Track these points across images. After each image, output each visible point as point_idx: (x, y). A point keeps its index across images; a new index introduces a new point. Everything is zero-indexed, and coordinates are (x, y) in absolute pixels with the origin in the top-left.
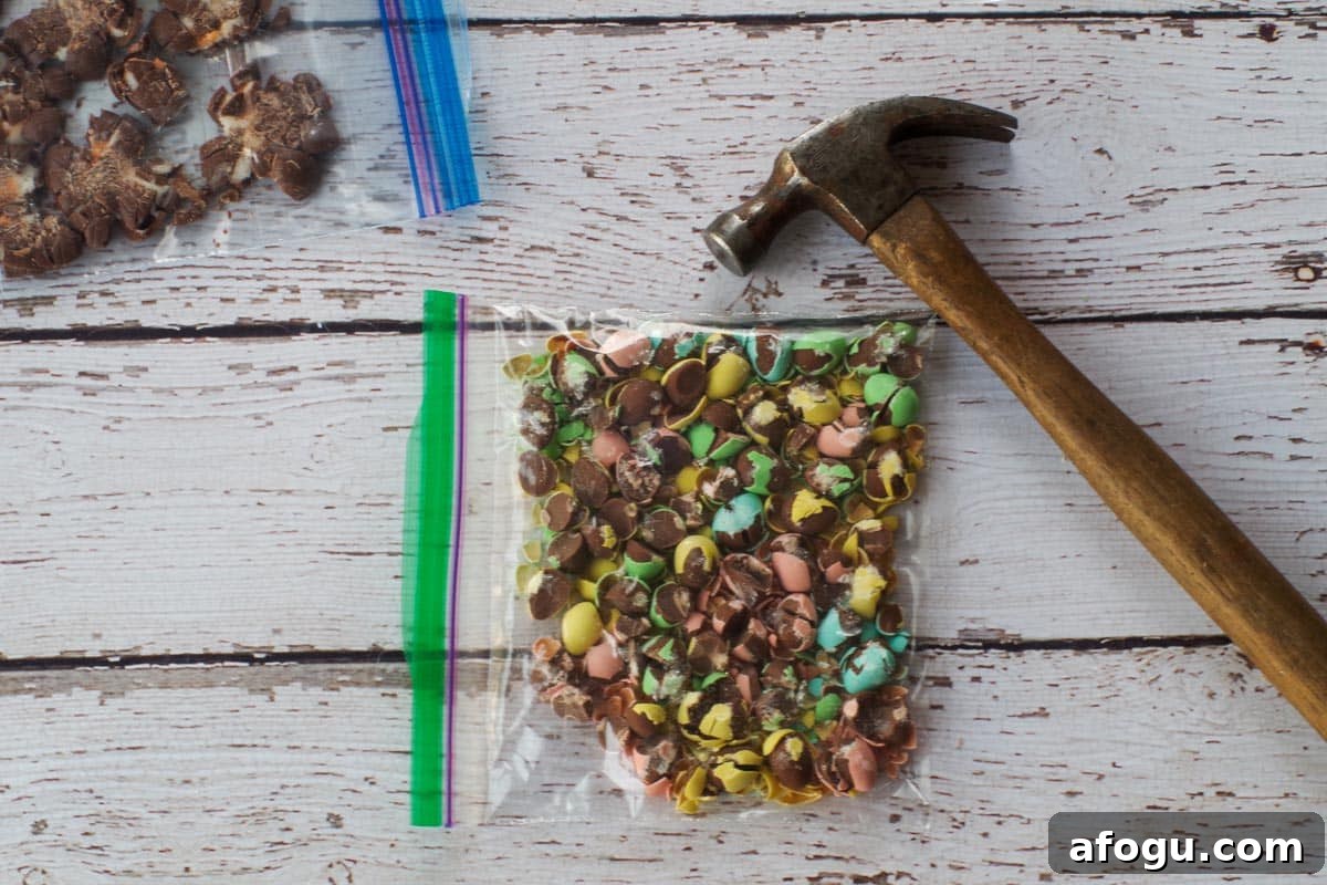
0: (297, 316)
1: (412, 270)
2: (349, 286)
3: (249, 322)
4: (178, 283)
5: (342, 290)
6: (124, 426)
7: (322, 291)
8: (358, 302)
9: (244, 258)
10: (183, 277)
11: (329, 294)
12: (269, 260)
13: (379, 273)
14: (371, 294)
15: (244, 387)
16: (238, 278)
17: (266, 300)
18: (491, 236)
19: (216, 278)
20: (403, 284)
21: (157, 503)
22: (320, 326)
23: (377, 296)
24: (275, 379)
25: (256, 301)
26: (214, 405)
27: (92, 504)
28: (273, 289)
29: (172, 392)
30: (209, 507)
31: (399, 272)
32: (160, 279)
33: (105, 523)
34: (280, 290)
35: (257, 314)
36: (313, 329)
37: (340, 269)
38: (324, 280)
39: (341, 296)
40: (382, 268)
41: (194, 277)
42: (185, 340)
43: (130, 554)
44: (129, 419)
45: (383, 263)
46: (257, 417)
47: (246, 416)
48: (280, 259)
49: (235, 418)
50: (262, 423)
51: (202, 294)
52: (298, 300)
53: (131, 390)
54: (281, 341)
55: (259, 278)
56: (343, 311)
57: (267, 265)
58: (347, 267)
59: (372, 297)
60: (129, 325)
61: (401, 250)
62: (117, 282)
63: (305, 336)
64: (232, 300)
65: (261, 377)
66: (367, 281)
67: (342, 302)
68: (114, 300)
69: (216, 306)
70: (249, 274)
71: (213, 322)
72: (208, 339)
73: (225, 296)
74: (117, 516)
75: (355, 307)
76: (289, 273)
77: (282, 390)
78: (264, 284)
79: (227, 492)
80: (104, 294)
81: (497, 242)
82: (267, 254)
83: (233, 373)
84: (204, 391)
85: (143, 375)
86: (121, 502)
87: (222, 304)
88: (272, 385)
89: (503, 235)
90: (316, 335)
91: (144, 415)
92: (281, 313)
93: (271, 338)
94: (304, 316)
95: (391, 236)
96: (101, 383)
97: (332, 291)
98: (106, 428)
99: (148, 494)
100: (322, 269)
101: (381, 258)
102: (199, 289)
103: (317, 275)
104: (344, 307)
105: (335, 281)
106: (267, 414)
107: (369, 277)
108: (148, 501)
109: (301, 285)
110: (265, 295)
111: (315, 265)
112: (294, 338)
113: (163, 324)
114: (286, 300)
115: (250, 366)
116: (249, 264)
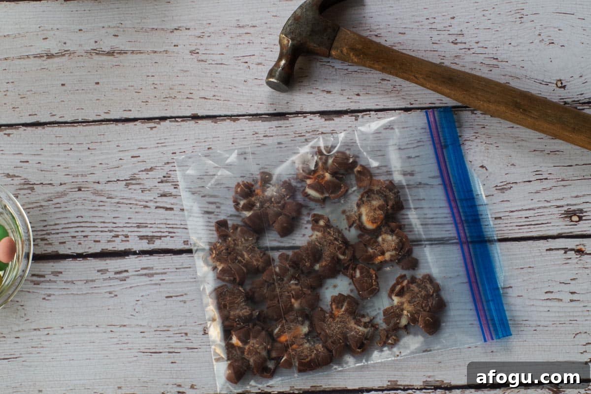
0: (127, 248)
1: (178, 226)
2: (151, 234)
3: (106, 251)
4: (76, 234)
5: (147, 236)
6: (52, 298)
7: (138, 236)
8: (154, 241)
9: (104, 222)
10: (77, 232)
11: (142, 238)
12: (115, 223)
13: (164, 228)
14: (160, 238)
15: (104, 280)
16: (102, 232)
17: (114, 241)
18: (213, 211)
19: (91, 232)
20: (174, 233)
21: (67, 331)
22: (138, 252)
23: (162, 238)
24: (118, 276)
25: (109, 241)
26: (92, 288)
27: (38, 332)
28: (117, 236)
29: (72, 282)
30: (89, 333)
31: (173, 228)
32: (67, 233)
33: (44, 341)
34: (120, 236)
35: (110, 247)
36: (134, 253)
37: (146, 227)
38: (139, 232)
39: (147, 239)
40: (164, 226)
41: (82, 231)
42: (78, 259)
43: (55, 354)
44: (54, 295)
45: (165, 224)
46: (110, 293)
47: (106, 292)
48: (120, 223)
49: (101, 293)
50: (112, 295)
51: (86, 239)
52: (128, 241)
53: (55, 282)
54: (120, 259)
55: (111, 231)
56: (147, 245)
57: (114, 225)
58: (149, 226)
59: (160, 239)
60: (54, 253)
61: (173, 218)
62: (48, 234)
63: (131, 256)
64: (99, 241)
65: (112, 275)
66: (158, 232)
67: (147, 241)
68: (48, 242)
69: (92, 244)
70: (106, 229)
71: (91, 251)
72: (89, 259)
73: (97, 239)
74: (48, 338)
75: (153, 244)
76: (125, 229)
77: (121, 281)
78: (113, 234)
79: (97, 326)
80: (42, 240)
81: (215, 213)
82: (114, 221)
83: (99, 273)
84: (87, 281)
85: (60, 275)
86: (51, 332)
87: (95, 243)
88: (117, 279)
89: (218, 210)
90: (136, 256)
91: (61, 293)
92: (120, 246)
93: (116, 258)
94: (130, 248)
95: (168, 212)
96: (42, 279)
97: (143, 236)
98: (44, 299)
99: (63, 328)
100: (138, 227)
101: (165, 221)
102: (84, 236)
103: (136, 229)
104: (148, 243)
105: (144, 232)
106: (114, 291)
107: (159, 230)
108: (62, 331)
109: (129, 234)
110: (114, 239)
111: (135, 225)
112: (126, 257)
113: (69, 252)
114: (122, 241)
115: (107, 270)
116: (106, 225)
